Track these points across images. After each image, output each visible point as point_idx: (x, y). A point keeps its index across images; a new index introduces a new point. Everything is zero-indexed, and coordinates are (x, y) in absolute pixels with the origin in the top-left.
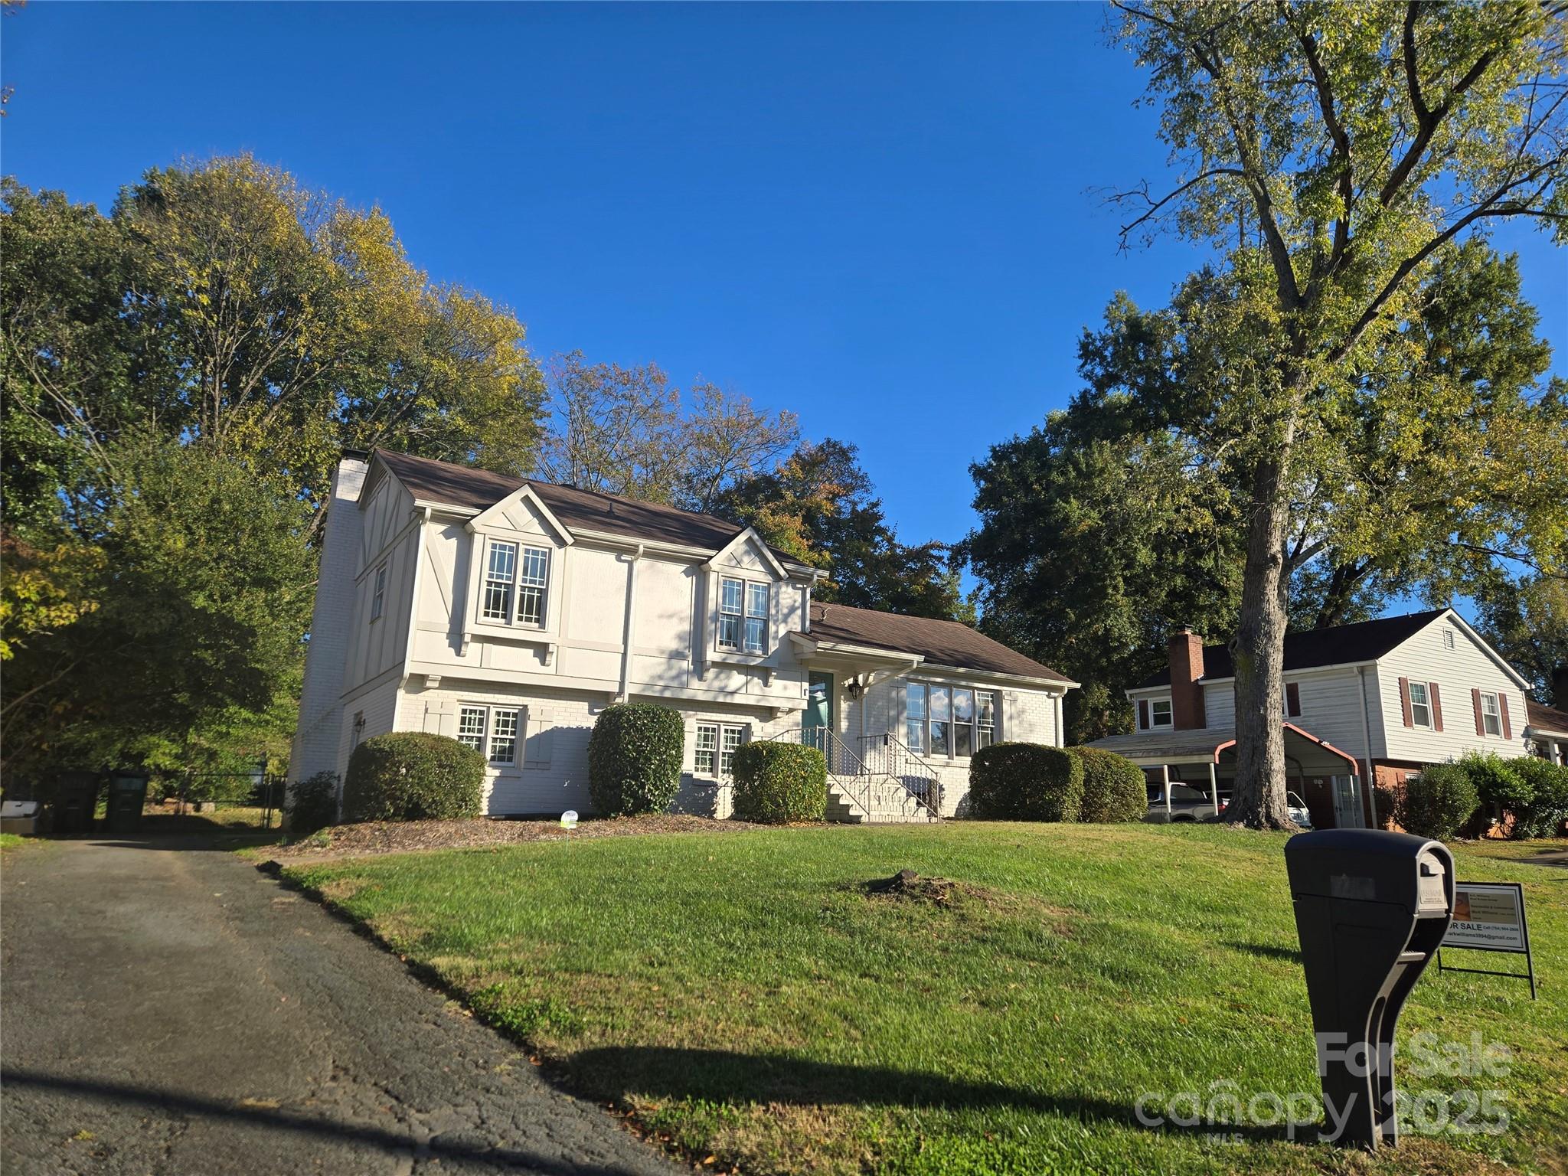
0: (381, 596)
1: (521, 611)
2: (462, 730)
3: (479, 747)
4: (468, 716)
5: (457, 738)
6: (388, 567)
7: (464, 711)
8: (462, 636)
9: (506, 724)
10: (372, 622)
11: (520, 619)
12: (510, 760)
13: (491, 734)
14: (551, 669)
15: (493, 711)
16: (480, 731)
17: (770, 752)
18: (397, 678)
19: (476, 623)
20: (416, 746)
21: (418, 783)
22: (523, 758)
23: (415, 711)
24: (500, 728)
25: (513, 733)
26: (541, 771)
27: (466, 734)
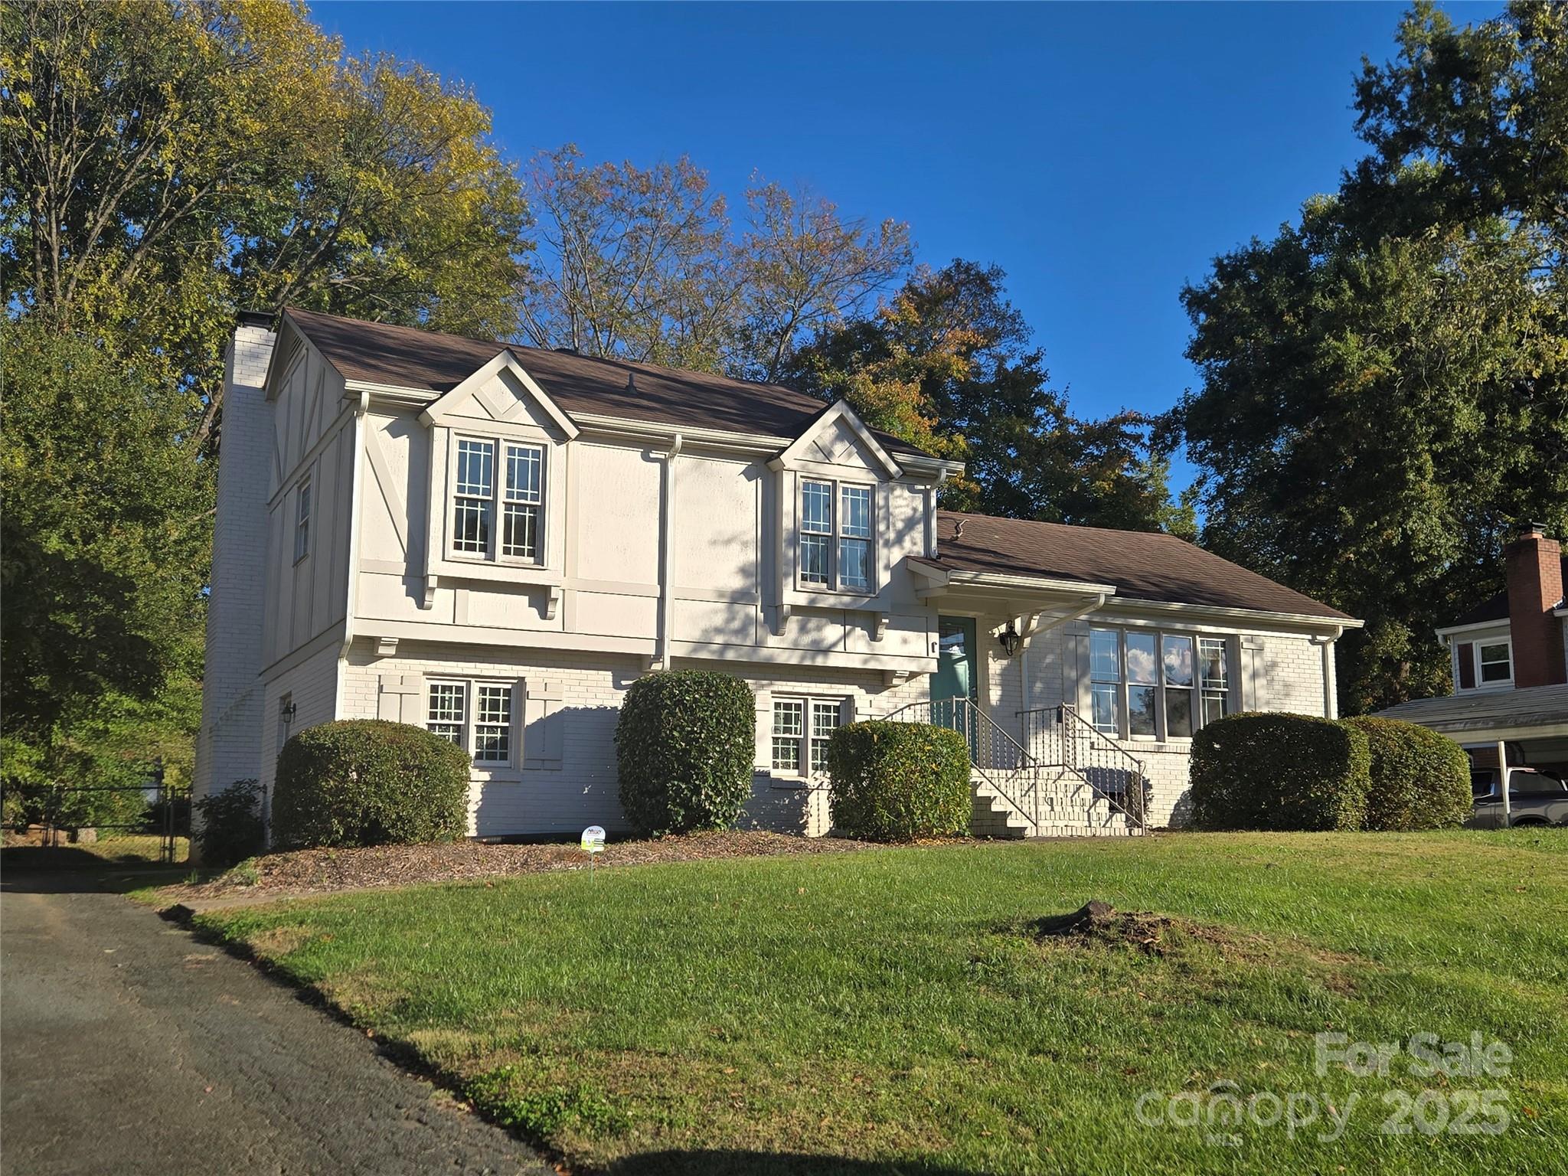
0: (306, 525)
1: (507, 540)
2: (433, 716)
3: (458, 740)
4: (439, 695)
5: (426, 728)
6: (313, 482)
7: (434, 689)
8: (424, 579)
9: (494, 705)
10: (296, 564)
11: (507, 551)
12: (504, 757)
13: (474, 721)
14: (556, 624)
15: (476, 687)
16: (459, 717)
17: (883, 736)
18: (337, 645)
19: (443, 560)
20: (369, 739)
21: (375, 793)
22: (522, 754)
23: (365, 691)
24: (487, 712)
25: (506, 719)
26: (549, 773)
27: (439, 721)
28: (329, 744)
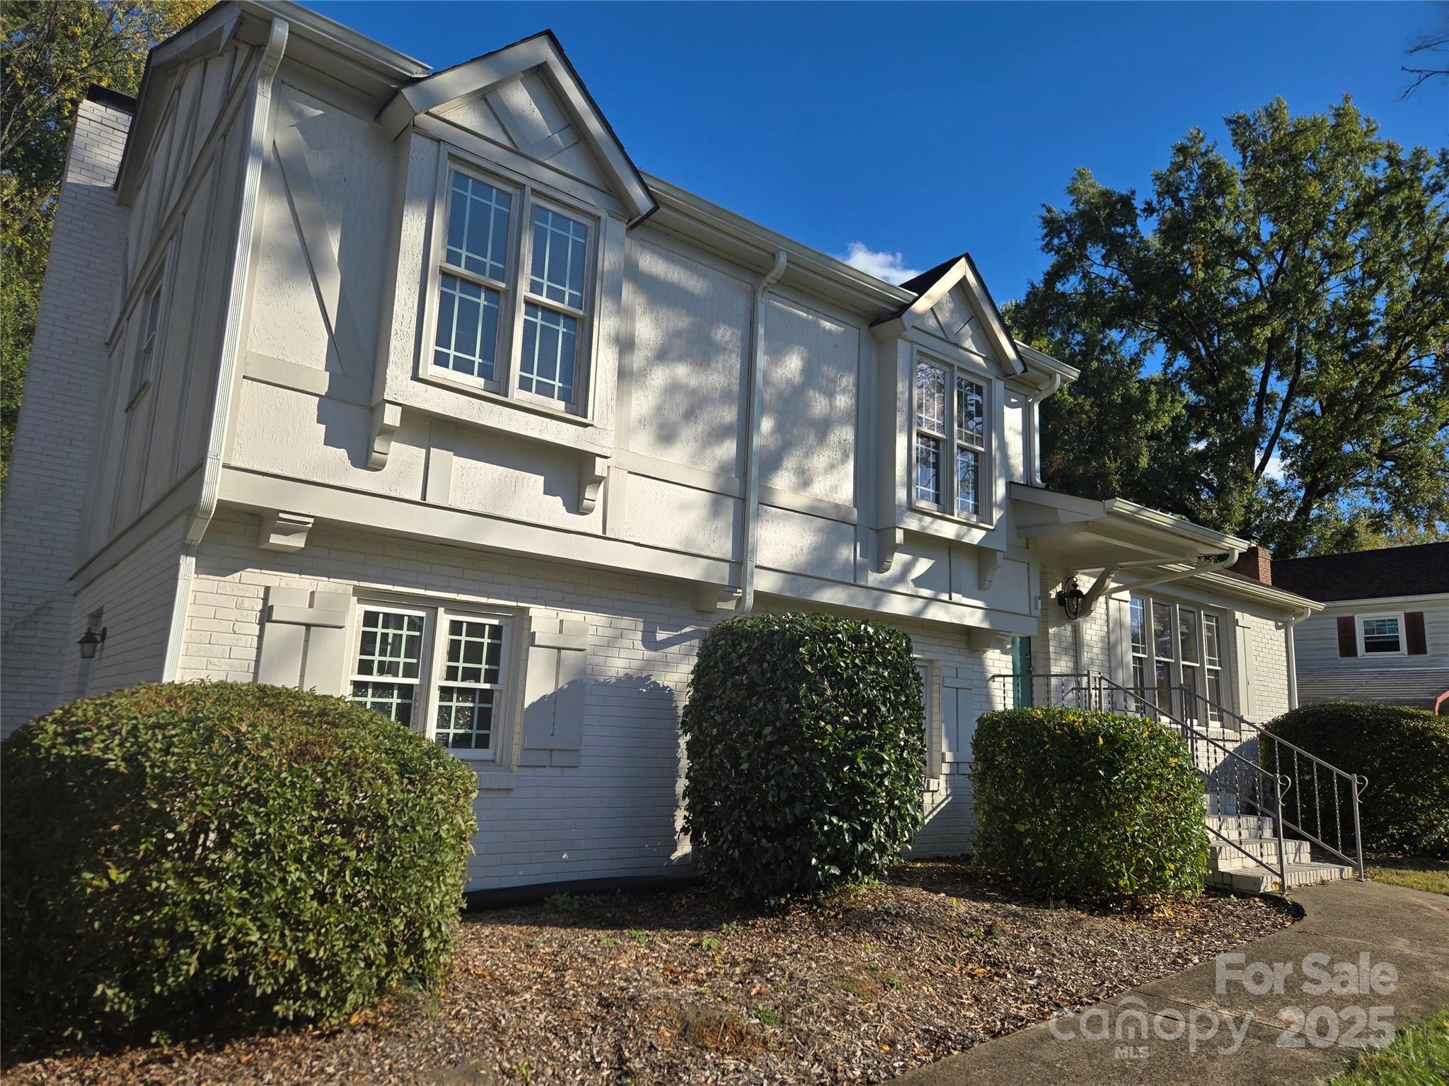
0: (149, 350)
1: (526, 365)
2: (365, 667)
3: (405, 714)
4: (379, 630)
5: (347, 691)
6: (164, 282)
7: (370, 619)
8: (374, 408)
9: (473, 652)
10: (130, 407)
11: (525, 384)
12: (483, 742)
13: (438, 679)
14: (591, 522)
15: (444, 620)
16: (410, 671)
17: (1111, 740)
18: (182, 520)
19: (415, 377)
20: (240, 748)
21: (244, 905)
22: (517, 739)
23: (235, 614)
24: (461, 664)
25: (492, 677)
26: (558, 772)
27: (375, 678)
28: (115, 760)
